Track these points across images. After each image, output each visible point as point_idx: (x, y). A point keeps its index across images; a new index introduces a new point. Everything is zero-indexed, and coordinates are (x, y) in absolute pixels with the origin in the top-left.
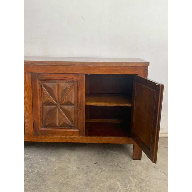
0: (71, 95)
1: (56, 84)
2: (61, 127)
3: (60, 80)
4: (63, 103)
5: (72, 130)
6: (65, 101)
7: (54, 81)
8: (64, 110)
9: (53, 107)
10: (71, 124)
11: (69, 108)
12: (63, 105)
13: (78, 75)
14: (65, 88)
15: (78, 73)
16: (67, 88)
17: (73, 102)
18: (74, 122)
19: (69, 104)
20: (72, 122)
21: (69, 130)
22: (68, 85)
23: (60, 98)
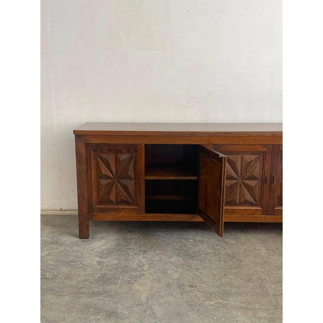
0: (255, 168)
1: (240, 156)
2: (241, 204)
3: (244, 153)
4: (246, 177)
5: (254, 208)
6: (249, 175)
7: (238, 153)
8: (246, 185)
9: (235, 181)
10: (253, 201)
11: (252, 183)
12: (246, 179)
13: (265, 146)
14: (249, 161)
15: (266, 143)
16: (252, 161)
17: (258, 177)
18: (257, 199)
19: (253, 178)
20: (255, 199)
21: (251, 208)
22: (253, 157)
23: (243, 172)
